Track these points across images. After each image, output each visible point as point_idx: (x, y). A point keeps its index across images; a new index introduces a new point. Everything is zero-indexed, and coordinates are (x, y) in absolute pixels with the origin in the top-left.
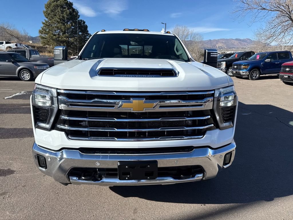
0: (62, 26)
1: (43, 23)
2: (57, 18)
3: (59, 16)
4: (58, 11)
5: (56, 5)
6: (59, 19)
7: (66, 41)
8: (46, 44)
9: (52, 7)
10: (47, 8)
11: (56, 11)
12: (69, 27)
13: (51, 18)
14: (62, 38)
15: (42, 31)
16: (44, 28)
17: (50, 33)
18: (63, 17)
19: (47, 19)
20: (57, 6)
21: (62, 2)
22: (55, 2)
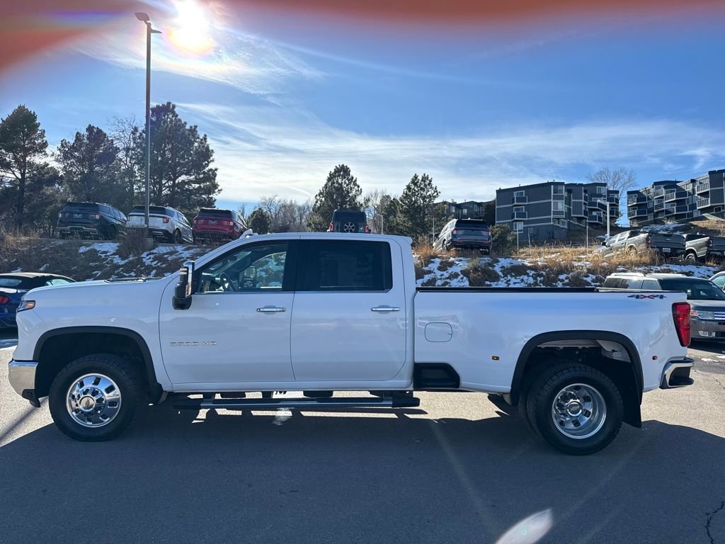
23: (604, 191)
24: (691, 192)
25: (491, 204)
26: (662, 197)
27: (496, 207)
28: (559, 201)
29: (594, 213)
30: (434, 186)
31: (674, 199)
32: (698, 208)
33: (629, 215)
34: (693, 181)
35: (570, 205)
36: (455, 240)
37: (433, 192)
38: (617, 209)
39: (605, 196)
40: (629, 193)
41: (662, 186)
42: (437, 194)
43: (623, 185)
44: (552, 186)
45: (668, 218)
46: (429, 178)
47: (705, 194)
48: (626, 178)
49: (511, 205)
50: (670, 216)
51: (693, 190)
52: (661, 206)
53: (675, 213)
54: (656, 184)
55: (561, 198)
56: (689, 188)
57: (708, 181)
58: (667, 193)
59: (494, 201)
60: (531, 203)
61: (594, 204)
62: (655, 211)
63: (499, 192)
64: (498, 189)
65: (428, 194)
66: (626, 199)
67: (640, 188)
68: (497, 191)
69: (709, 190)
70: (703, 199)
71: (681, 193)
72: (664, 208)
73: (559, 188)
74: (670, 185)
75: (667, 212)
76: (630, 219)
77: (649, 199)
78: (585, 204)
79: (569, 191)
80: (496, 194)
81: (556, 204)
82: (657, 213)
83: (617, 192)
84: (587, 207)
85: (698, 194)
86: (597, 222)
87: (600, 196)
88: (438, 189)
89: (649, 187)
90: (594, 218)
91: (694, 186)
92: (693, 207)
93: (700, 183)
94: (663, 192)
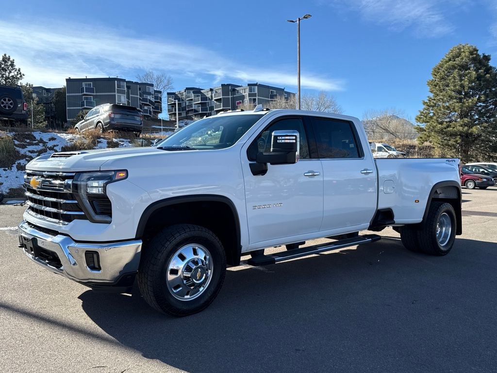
0: (457, 104)
1: (425, 103)
2: (450, 91)
3: (455, 86)
4: (454, 77)
5: (452, 65)
6: (454, 91)
7: (461, 132)
8: (425, 141)
9: (444, 72)
10: (434, 74)
11: (450, 78)
12: (470, 104)
13: (438, 93)
14: (454, 128)
15: (419, 118)
16: (424, 112)
17: (433, 120)
18: (462, 86)
19: (432, 95)
20: (454, 68)
21: (465, 58)
22: (451, 62)
23: (152, 90)
24: (210, 97)
25: (62, 91)
26: (192, 100)
27: (67, 94)
28: (121, 95)
29: (146, 108)
30: (17, 67)
31: (200, 102)
32: (215, 110)
33: (169, 111)
34: (211, 90)
35: (129, 99)
36: (113, 123)
37: (16, 73)
38: (161, 105)
39: (153, 95)
40: (168, 94)
41: (191, 91)
42: (21, 76)
43: (164, 87)
44: (116, 82)
45: (195, 115)
46: (11, 59)
47: (219, 100)
48: (166, 82)
49: (80, 94)
50: (197, 114)
51: (212, 96)
52: (191, 106)
53: (200, 112)
54: (187, 89)
55: (123, 92)
56: (209, 95)
57: (220, 91)
58: (195, 96)
59: (64, 89)
60: (98, 94)
61: (146, 100)
62: (187, 109)
63: (69, 81)
64: (68, 78)
65: (11, 75)
66: (167, 99)
67: (176, 91)
68: (67, 79)
69: (221, 97)
70: (218, 103)
71: (204, 98)
72: (193, 108)
73: (122, 83)
74: (197, 91)
75: (195, 111)
76: (170, 114)
77: (182, 100)
78: (140, 99)
79: (128, 87)
80: (65, 82)
81: (120, 97)
82: (188, 111)
83: (160, 92)
84: (141, 102)
85: (215, 100)
86: (148, 114)
87: (150, 94)
88: (21, 71)
89: (183, 91)
90: (146, 111)
91: (212, 94)
92: (212, 108)
93: (216, 92)
94: (192, 96)
